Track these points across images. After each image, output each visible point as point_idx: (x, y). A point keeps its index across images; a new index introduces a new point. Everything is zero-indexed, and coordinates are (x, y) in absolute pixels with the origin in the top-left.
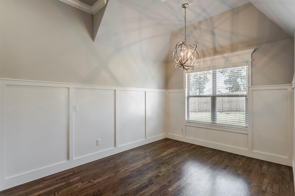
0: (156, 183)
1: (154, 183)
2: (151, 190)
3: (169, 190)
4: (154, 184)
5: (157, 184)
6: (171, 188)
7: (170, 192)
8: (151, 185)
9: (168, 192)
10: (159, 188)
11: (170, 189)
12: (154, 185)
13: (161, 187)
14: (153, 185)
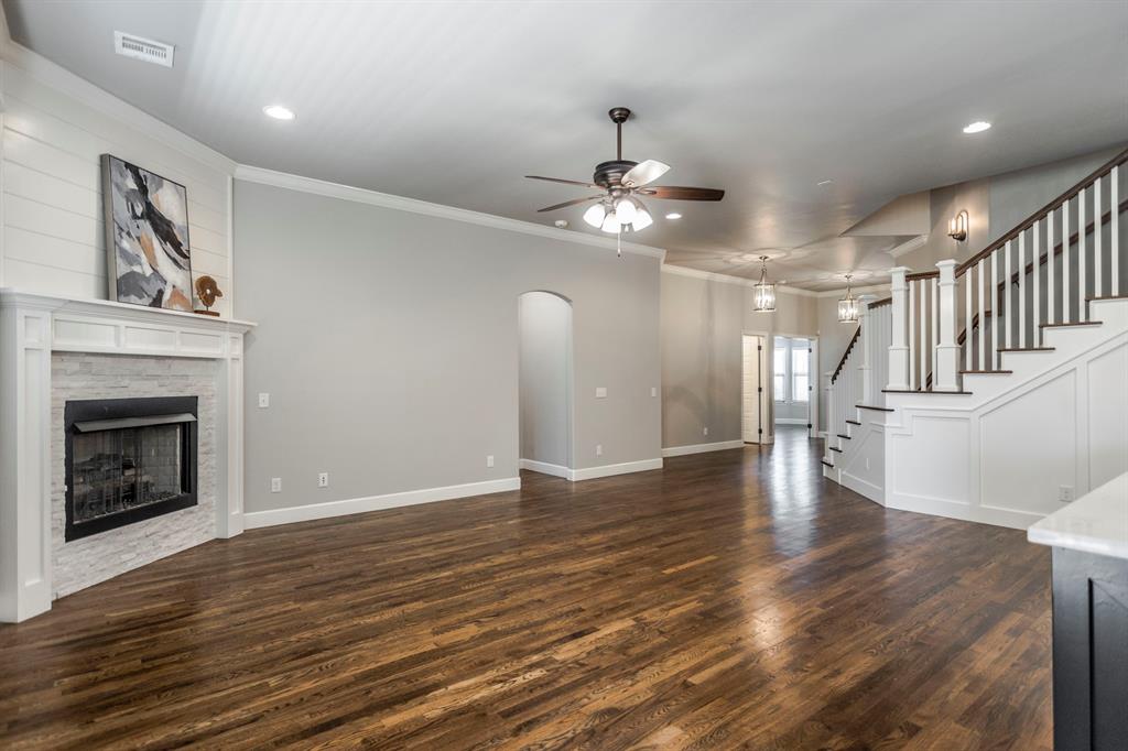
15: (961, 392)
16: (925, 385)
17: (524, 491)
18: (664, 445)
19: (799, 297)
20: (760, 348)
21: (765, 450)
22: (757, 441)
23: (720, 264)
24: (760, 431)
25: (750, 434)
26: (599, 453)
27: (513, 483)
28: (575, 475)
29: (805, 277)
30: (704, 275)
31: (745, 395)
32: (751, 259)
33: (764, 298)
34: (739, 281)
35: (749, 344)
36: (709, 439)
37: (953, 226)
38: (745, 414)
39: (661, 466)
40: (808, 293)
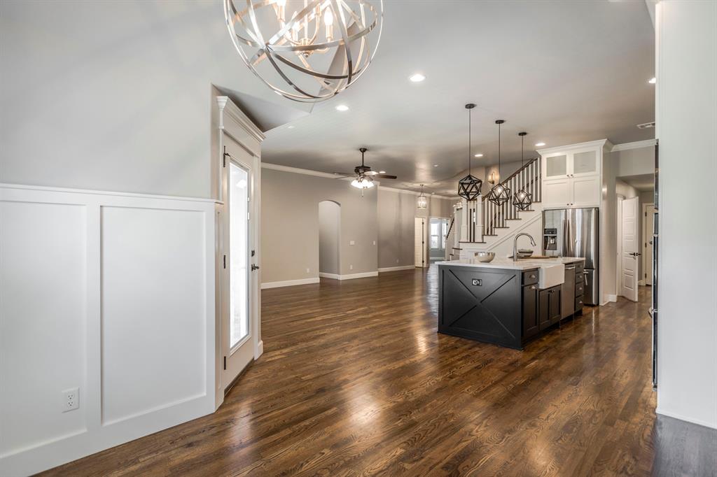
0: (437, 467)
1: (443, 468)
2: (444, 451)
3: (403, 450)
4: (441, 465)
5: (435, 465)
6: (397, 454)
7: (402, 445)
8: (448, 463)
9: (405, 445)
10: (427, 454)
11: (400, 451)
12: (441, 462)
13: (422, 458)
14: (444, 462)
15: (483, 242)
16: (472, 240)
17: (320, 283)
18: (378, 267)
19: (442, 200)
20: (423, 223)
21: (425, 270)
22: (421, 266)
23: (403, 187)
24: (423, 262)
25: (418, 263)
26: (351, 268)
27: (317, 280)
28: (342, 277)
29: (443, 191)
30: (398, 191)
31: (416, 245)
32: (417, 185)
33: (422, 202)
34: (413, 193)
35: (418, 222)
36: (400, 265)
37: (490, 178)
38: (416, 254)
39: (377, 275)
40: (445, 198)
